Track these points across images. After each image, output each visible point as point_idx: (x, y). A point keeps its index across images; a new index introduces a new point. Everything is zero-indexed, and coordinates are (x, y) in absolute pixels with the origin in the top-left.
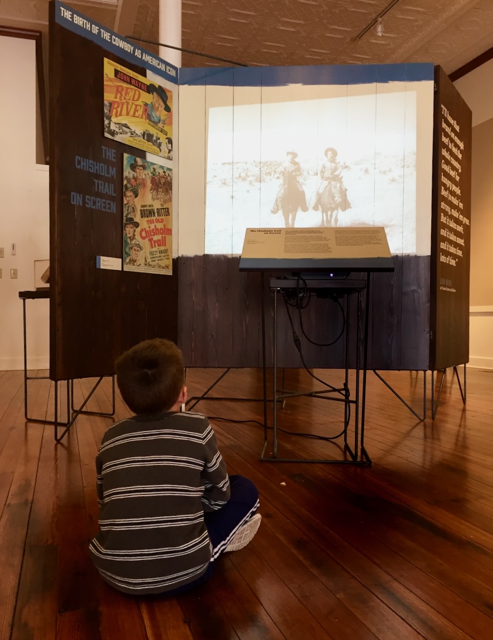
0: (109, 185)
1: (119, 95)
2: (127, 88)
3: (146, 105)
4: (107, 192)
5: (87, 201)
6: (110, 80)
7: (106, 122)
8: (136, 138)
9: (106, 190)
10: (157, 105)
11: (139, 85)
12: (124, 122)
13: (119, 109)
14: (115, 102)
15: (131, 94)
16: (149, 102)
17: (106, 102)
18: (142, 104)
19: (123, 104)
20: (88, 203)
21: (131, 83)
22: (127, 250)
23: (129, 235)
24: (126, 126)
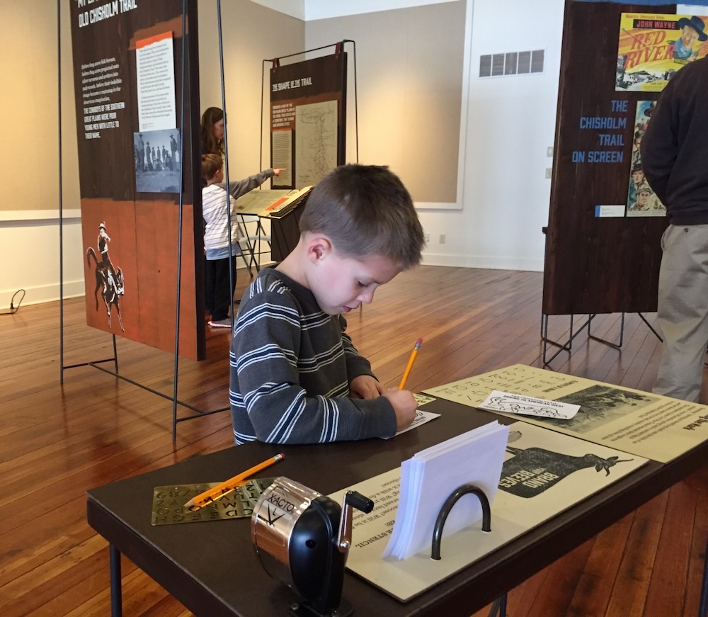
0: (616, 137)
1: (637, 44)
2: (648, 34)
3: (672, 43)
4: (613, 144)
5: (590, 156)
6: (628, 33)
7: (619, 76)
8: (656, 81)
9: (612, 143)
10: (688, 39)
11: (665, 25)
12: (641, 70)
13: (636, 59)
14: (630, 53)
15: (653, 38)
16: (676, 39)
17: (620, 57)
18: (667, 44)
19: (641, 52)
20: (590, 159)
21: (654, 28)
22: (633, 196)
23: (636, 182)
24: (644, 73)
